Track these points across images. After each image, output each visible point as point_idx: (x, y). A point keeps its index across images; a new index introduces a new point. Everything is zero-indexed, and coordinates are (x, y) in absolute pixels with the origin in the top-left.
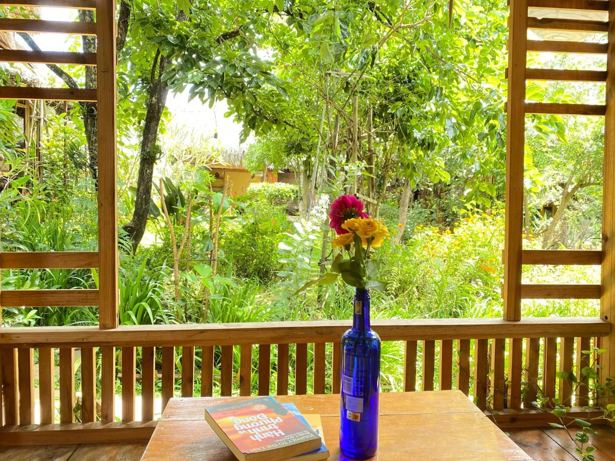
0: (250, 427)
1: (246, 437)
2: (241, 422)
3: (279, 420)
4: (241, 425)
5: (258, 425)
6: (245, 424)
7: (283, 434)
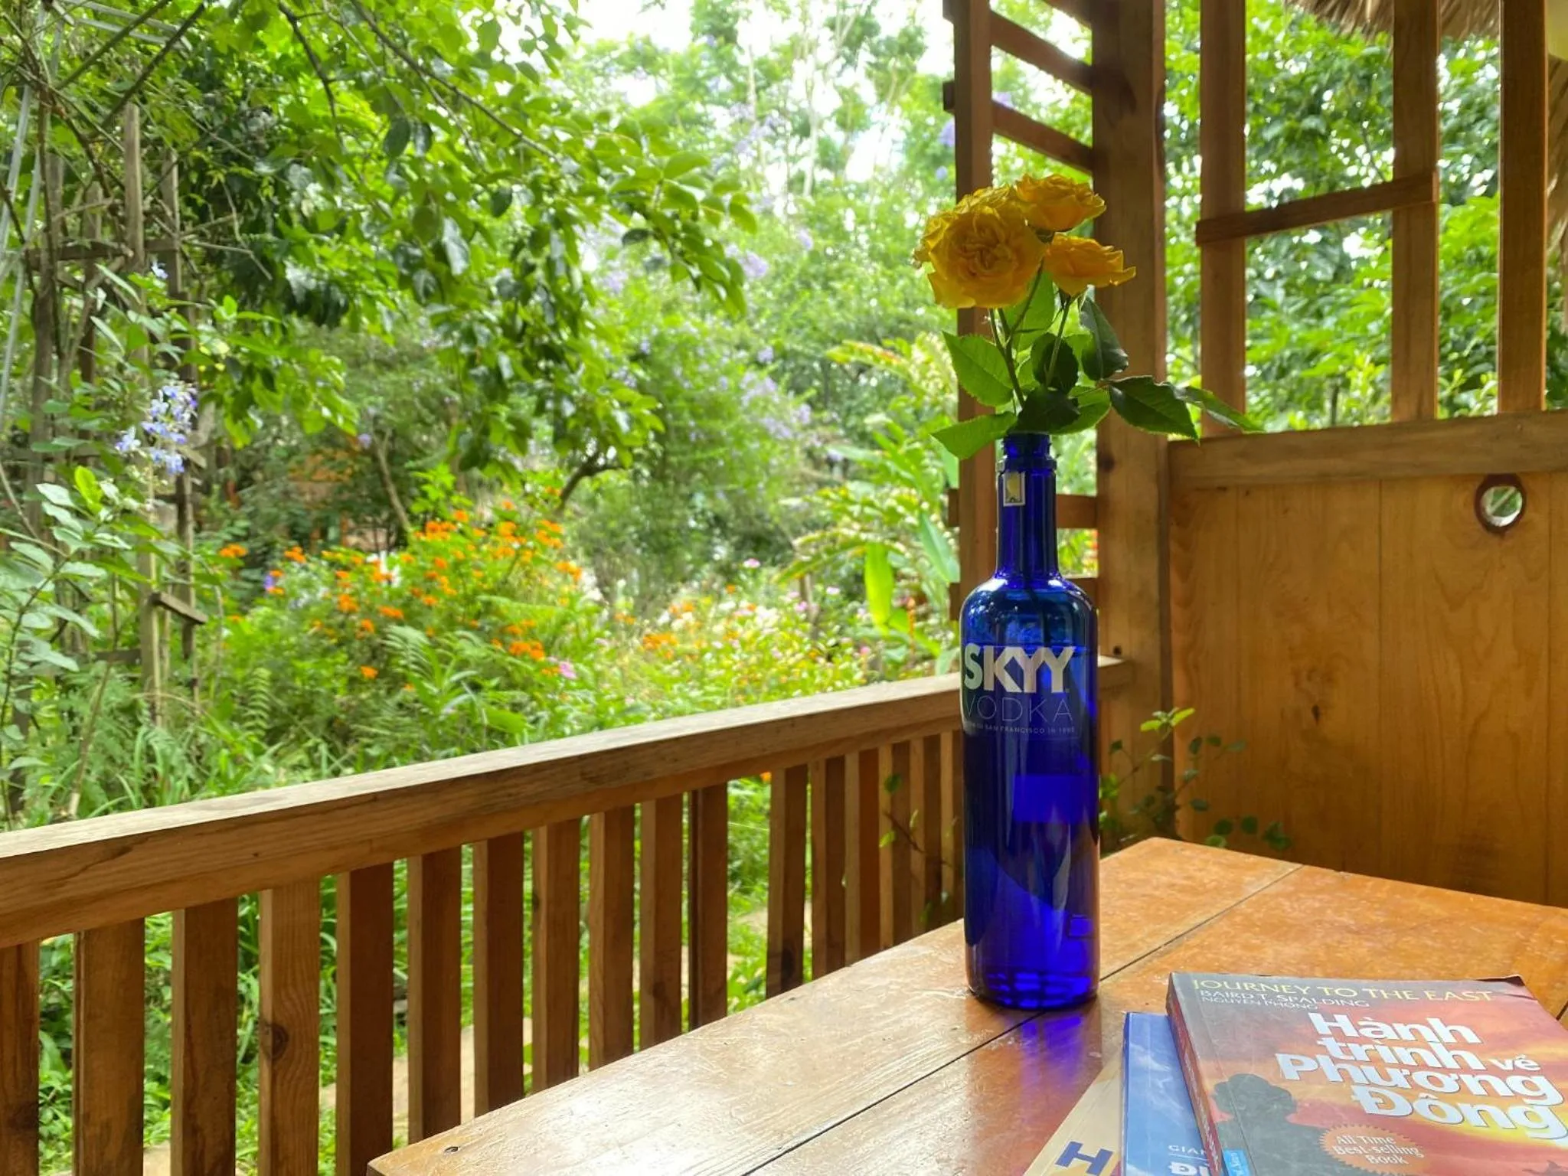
0: (1467, 1079)
1: (1495, 1043)
2: (1516, 1111)
3: (1295, 1062)
4: (1517, 1098)
5: (1420, 1077)
6: (1491, 1094)
7: (1316, 1019)
